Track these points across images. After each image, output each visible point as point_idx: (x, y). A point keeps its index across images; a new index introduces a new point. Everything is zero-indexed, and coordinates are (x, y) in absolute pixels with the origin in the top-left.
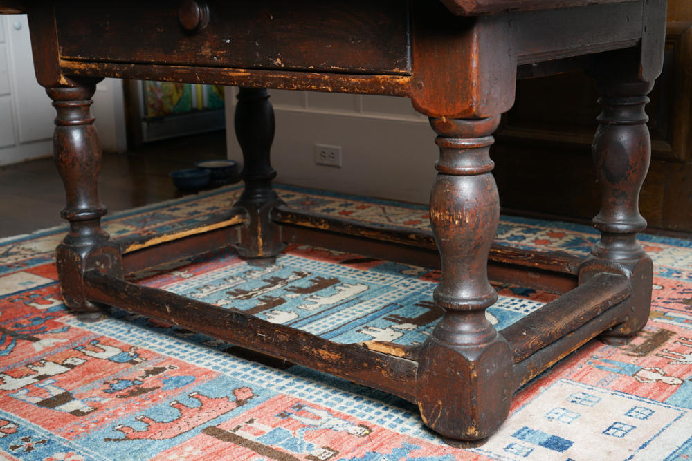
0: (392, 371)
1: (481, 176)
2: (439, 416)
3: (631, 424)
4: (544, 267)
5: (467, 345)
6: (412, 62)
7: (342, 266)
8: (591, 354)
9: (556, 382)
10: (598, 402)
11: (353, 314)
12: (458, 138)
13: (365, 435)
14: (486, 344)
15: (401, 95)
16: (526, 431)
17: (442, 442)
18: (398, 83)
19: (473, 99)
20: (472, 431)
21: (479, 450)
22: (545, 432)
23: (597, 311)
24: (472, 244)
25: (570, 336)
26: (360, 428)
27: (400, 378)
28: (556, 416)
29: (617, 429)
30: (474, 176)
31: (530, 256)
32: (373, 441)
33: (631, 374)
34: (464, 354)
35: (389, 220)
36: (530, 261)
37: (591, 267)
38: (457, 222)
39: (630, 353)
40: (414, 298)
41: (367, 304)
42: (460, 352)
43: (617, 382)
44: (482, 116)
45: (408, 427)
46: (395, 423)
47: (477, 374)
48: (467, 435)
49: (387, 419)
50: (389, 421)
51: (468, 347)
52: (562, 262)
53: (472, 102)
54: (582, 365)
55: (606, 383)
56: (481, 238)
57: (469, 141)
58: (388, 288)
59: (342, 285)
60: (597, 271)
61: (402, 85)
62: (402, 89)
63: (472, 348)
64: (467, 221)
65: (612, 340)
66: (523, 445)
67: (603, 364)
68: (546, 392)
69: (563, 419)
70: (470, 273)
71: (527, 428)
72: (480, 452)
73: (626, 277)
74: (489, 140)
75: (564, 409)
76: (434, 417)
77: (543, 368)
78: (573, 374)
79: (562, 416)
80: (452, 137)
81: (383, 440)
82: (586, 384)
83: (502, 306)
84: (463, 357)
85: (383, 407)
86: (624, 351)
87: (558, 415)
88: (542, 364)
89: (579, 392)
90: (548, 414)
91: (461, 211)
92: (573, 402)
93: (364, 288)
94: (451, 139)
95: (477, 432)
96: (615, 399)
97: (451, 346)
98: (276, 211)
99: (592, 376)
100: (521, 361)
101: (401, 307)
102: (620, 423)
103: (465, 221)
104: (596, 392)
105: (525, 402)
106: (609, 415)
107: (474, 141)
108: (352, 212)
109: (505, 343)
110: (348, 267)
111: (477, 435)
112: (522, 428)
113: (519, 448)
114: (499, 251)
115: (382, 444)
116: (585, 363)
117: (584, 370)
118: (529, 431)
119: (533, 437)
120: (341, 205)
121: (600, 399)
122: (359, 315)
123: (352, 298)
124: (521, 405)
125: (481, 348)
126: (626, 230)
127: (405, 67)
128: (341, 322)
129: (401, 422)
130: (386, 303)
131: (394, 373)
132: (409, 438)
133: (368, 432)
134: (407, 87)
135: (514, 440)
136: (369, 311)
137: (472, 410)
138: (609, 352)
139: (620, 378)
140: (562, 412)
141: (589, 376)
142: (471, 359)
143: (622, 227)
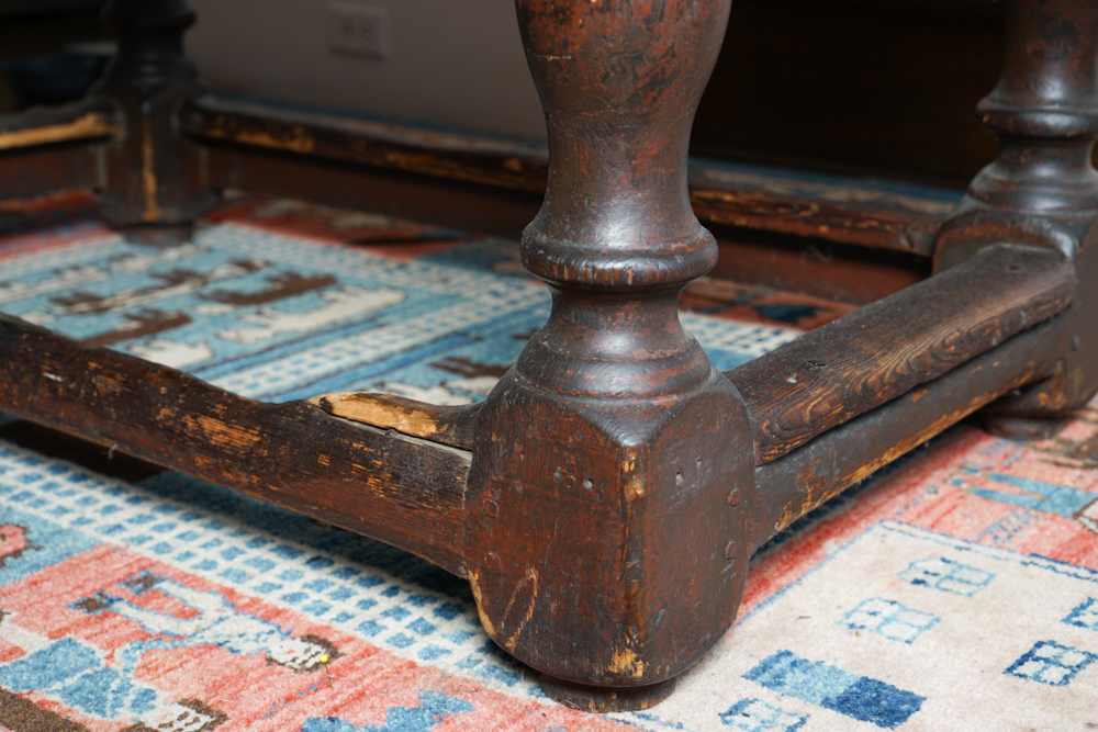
0: (396, 477)
2: (529, 616)
3: (1084, 649)
4: (843, 236)
5: (617, 396)
7: (350, 251)
8: (959, 460)
9: (868, 530)
10: (985, 583)
11: (355, 353)
13: (317, 666)
14: (675, 397)
16: (785, 662)
17: (538, 691)
20: (626, 662)
21: (647, 717)
22: (839, 666)
23: (991, 335)
24: (640, 70)
25: (916, 397)
26: (306, 645)
27: (420, 499)
28: (872, 622)
29: (1047, 660)
31: (806, 208)
32: (336, 685)
33: (1069, 511)
34: (606, 426)
36: (807, 220)
37: (968, 230)
39: (1061, 459)
40: (513, 322)
41: (394, 333)
42: (595, 418)
43: (1034, 531)
45: (445, 643)
46: (409, 634)
47: (645, 486)
48: (610, 674)
49: (389, 622)
50: (394, 627)
51: (620, 403)
52: (890, 223)
54: (935, 486)
55: (1003, 535)
56: (671, 53)
58: (453, 299)
59: (341, 289)
60: (983, 241)
63: (633, 408)
65: (1013, 426)
66: (776, 705)
67: (992, 485)
68: (843, 556)
69: (891, 629)
70: (634, 169)
71: (789, 654)
72: (649, 725)
73: (1062, 256)
75: (893, 603)
76: (514, 619)
77: (839, 484)
78: (914, 510)
79: (887, 621)
81: (367, 681)
82: (950, 535)
83: (730, 343)
84: (605, 435)
85: (382, 588)
86: (1045, 456)
87: (878, 620)
88: (837, 471)
89: (932, 557)
90: (848, 616)
92: (917, 582)
93: (394, 297)
95: (640, 666)
96: (1031, 577)
97: (569, 401)
98: (190, 107)
99: (964, 517)
100: (780, 459)
101: (478, 339)
102: (1052, 643)
104: (981, 557)
105: (783, 581)
106: (1019, 621)
109: (736, 401)
110: (364, 255)
111: (640, 673)
112: (775, 653)
113: (766, 714)
114: (728, 198)
115: (361, 695)
116: (945, 481)
117: (942, 500)
118: (794, 664)
119: (805, 682)
121: (991, 576)
122: (368, 355)
123: (357, 318)
124: (773, 589)
125: (661, 409)
126: (1069, 128)
128: (320, 371)
129: (429, 629)
130: (441, 331)
131: (401, 484)
132: (445, 676)
133: (324, 658)
135: (752, 689)
136: (396, 347)
137: (628, 597)
138: (1006, 456)
139: (1042, 523)
140: (888, 610)
141: (957, 515)
142: (628, 442)
143: (1056, 121)
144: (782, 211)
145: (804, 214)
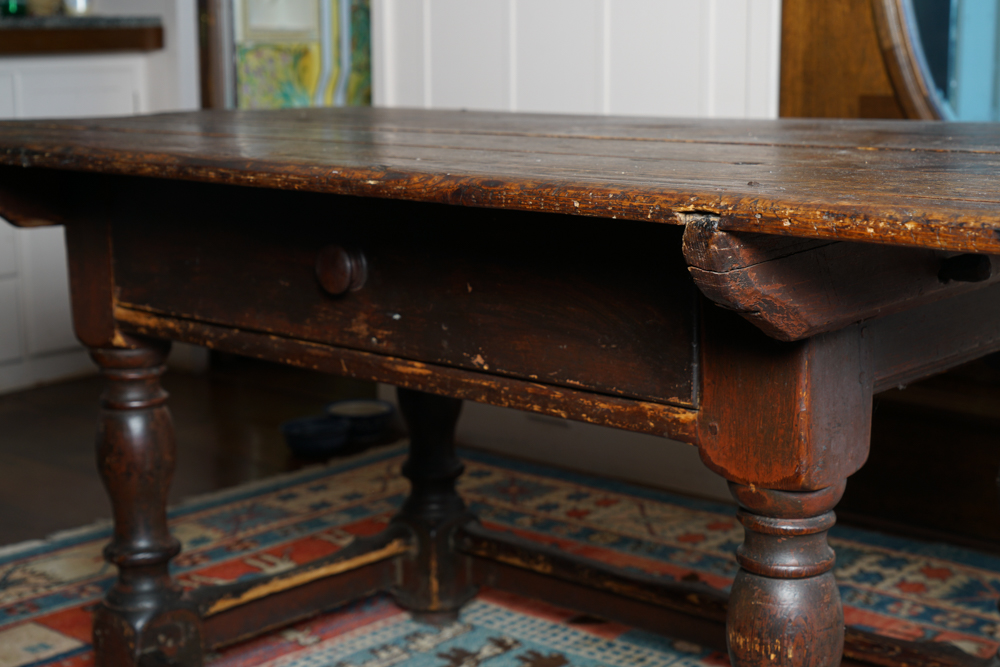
1: (814, 579)
6: (701, 390)
7: (572, 629)
12: (775, 517)
15: (683, 439)
18: (676, 420)
19: (801, 462)
30: (803, 581)
35: (652, 532)
36: (893, 658)
38: (773, 657)
44: (816, 488)
52: (947, 665)
53: (799, 466)
57: (793, 524)
61: (684, 425)
62: (684, 430)
64: (790, 656)
74: (827, 520)
80: (765, 516)
91: (780, 639)
94: (763, 518)
98: (462, 533)
103: (787, 656)
107: (803, 524)
108: (587, 512)
110: (582, 632)
120: (570, 497)
127: (689, 397)
134: (692, 428)
144: (876, 650)
145: (891, 654)
